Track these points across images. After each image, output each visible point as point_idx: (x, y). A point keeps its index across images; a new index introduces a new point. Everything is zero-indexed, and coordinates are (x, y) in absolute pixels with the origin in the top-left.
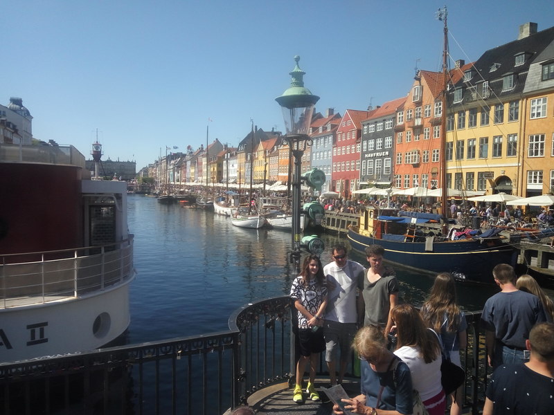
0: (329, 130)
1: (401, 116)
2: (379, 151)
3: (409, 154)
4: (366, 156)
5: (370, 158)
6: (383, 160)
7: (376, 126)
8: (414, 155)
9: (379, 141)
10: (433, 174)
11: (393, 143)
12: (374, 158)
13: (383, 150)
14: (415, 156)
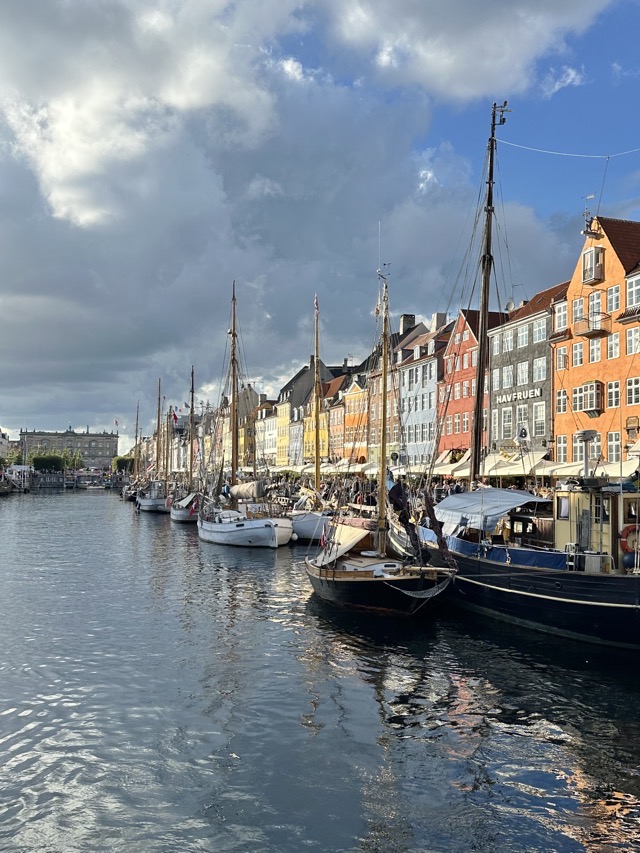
0: (431, 350)
1: (562, 313)
2: (523, 389)
3: (581, 391)
4: (499, 399)
5: (506, 404)
6: (531, 406)
7: (515, 337)
8: (589, 392)
9: (523, 367)
10: (628, 430)
11: (550, 370)
12: (514, 403)
13: (532, 385)
14: (591, 395)
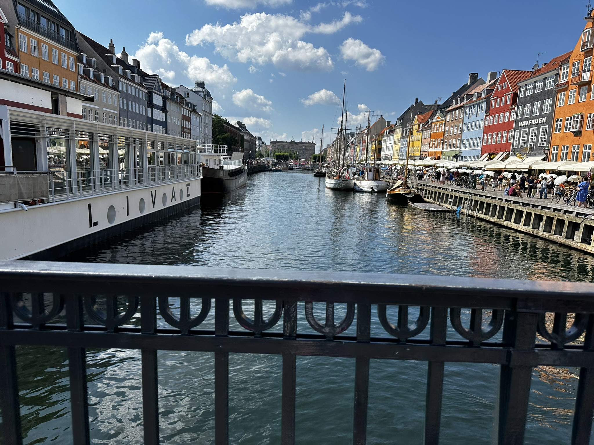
0: (484, 95)
1: (566, 70)
2: (536, 118)
3: (571, 119)
4: (520, 124)
5: (524, 127)
6: (539, 129)
7: (535, 86)
11: (553, 106)
12: (529, 126)
13: (541, 116)
14: (577, 122)
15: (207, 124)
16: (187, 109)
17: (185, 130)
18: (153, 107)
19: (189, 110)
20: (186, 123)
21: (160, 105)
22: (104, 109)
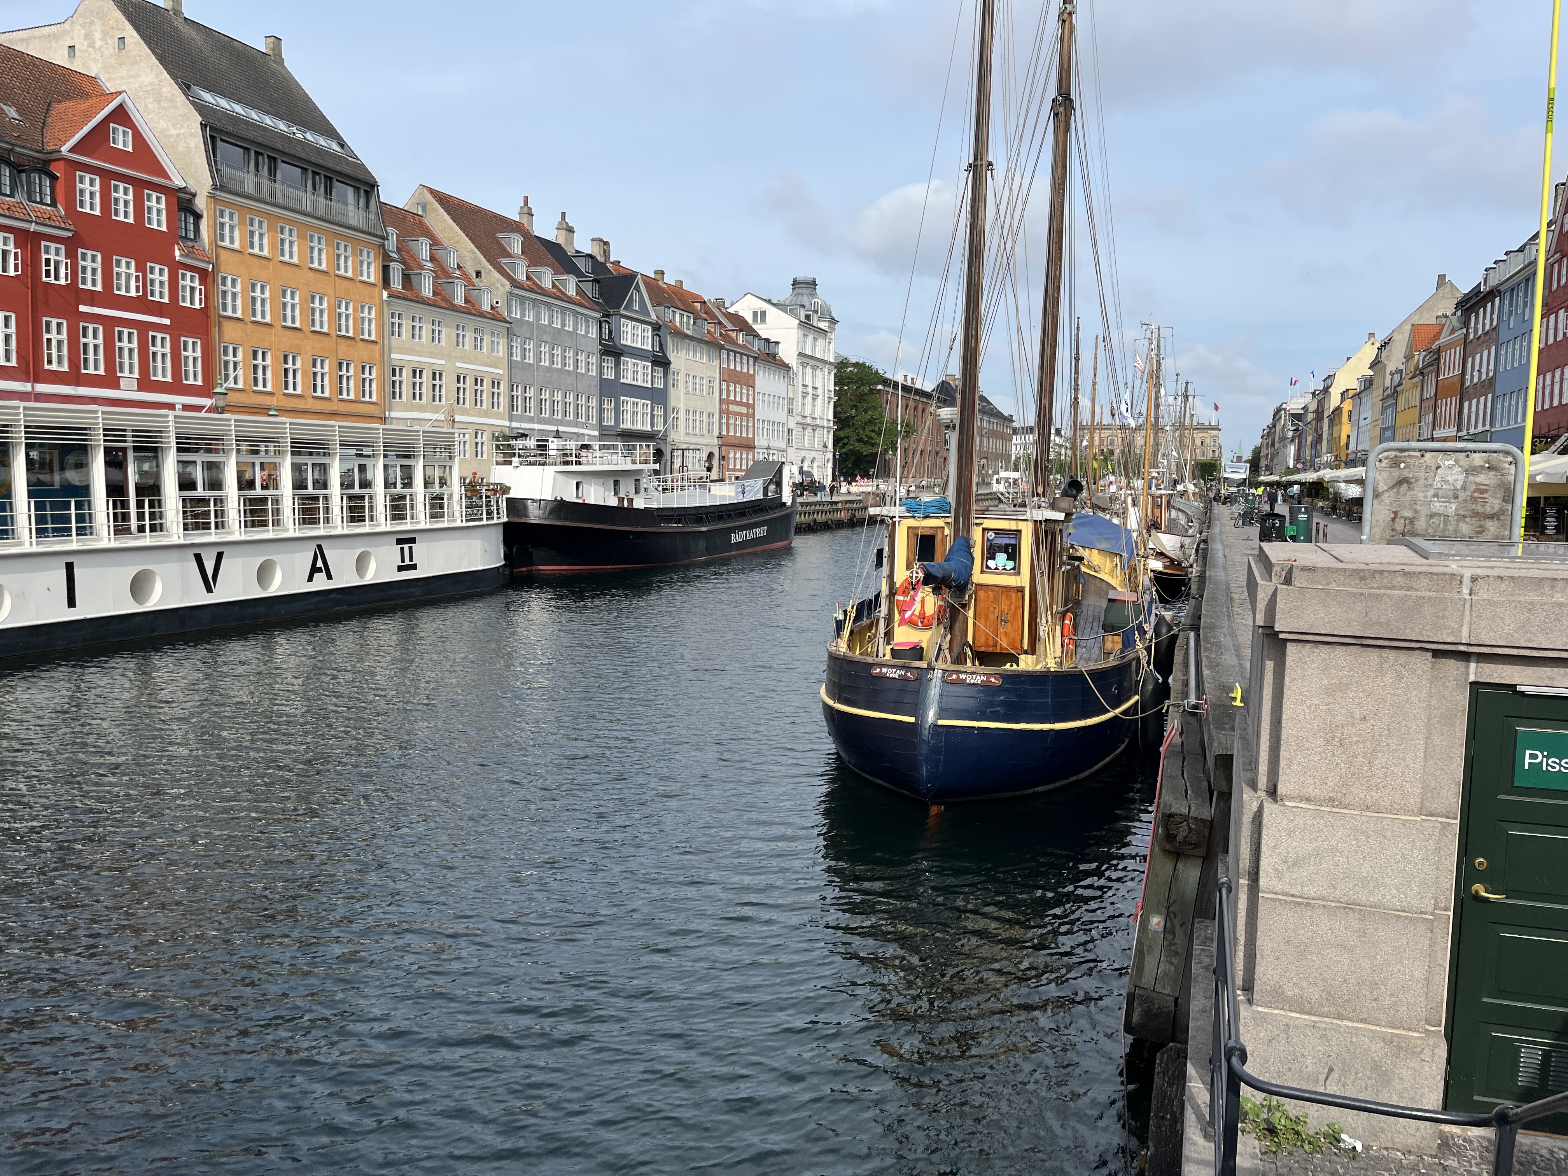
15: (815, 388)
16: (741, 354)
17: (733, 408)
18: (622, 354)
19: (748, 356)
20: (739, 393)
21: (645, 347)
22: (458, 364)
